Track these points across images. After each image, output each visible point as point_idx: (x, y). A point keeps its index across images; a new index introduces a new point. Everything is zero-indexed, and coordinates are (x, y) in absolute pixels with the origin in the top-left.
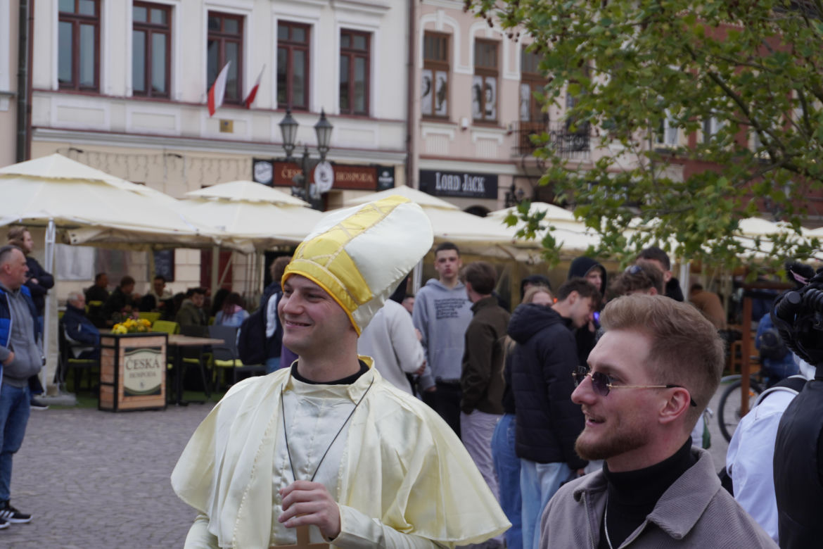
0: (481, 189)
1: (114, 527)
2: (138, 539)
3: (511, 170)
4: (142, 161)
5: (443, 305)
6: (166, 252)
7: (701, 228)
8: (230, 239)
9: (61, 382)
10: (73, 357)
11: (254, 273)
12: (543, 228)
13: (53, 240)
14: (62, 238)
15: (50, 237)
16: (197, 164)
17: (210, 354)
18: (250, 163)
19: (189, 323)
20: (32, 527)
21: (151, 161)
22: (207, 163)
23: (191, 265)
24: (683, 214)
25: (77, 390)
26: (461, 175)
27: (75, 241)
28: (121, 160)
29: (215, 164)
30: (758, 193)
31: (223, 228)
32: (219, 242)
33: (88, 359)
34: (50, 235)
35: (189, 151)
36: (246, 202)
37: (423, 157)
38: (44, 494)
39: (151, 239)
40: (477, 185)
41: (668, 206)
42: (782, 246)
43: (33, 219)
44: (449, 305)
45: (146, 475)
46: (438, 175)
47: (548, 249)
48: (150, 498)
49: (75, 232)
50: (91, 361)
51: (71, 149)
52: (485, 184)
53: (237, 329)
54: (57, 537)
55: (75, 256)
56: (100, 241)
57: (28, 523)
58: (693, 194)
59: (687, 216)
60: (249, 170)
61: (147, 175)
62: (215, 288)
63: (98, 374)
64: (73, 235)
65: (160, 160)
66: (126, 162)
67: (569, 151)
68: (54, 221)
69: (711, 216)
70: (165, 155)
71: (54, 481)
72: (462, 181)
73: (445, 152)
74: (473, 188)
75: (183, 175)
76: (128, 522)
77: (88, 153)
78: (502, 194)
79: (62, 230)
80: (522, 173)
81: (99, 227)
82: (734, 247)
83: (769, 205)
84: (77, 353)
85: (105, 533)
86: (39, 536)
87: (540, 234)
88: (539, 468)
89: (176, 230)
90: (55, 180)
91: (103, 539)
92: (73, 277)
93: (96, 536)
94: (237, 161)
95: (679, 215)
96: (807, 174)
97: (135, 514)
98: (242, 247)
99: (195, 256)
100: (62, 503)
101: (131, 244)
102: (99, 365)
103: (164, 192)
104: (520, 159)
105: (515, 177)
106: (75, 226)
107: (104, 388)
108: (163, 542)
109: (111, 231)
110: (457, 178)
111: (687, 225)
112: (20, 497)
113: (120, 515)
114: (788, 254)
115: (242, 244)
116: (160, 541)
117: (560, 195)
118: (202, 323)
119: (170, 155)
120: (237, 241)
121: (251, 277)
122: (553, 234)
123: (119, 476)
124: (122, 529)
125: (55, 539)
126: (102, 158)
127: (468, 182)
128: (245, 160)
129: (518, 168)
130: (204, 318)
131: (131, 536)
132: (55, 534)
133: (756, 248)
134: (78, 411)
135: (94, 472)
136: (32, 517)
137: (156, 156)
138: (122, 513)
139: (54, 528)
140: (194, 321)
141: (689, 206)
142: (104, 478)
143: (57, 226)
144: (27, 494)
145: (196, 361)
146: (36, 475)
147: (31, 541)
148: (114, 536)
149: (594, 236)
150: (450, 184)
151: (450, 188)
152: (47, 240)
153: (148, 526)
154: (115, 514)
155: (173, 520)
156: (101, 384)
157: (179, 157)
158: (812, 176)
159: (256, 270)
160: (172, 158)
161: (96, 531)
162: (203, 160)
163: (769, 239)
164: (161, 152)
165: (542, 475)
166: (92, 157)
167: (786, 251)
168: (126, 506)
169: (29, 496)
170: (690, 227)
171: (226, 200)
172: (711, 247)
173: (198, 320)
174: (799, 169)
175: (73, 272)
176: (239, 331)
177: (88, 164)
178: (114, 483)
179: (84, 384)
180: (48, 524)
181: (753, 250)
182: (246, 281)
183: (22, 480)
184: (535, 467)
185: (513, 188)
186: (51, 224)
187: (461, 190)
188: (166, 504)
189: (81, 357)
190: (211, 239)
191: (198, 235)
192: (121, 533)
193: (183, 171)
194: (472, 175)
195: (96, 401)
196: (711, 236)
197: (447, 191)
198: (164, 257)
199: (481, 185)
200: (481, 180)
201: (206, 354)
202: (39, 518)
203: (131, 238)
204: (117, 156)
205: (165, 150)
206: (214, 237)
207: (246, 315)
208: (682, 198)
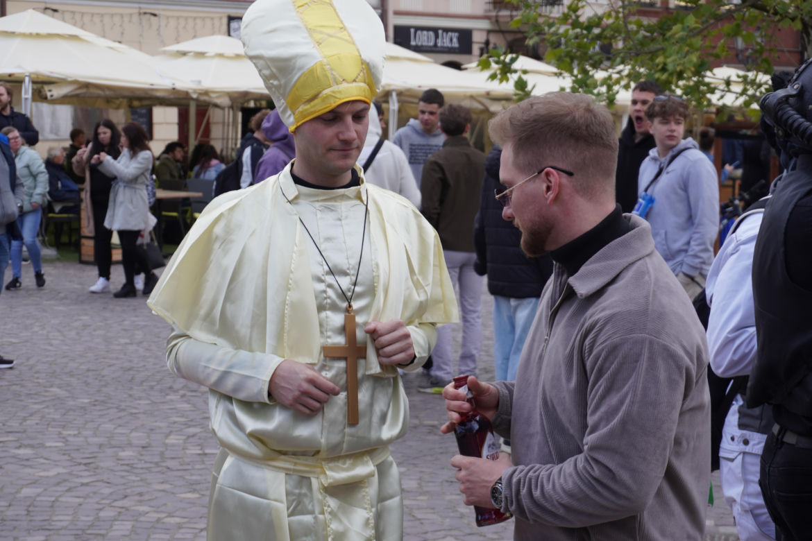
0: (455, 44)
1: (96, 370)
2: (119, 382)
3: (485, 25)
4: (117, 20)
5: (417, 151)
6: (144, 111)
7: (670, 67)
8: (206, 93)
9: (43, 236)
10: (54, 212)
11: (231, 128)
12: (515, 71)
13: (29, 95)
14: (39, 96)
15: (26, 93)
16: (173, 23)
17: (189, 208)
18: (225, 21)
19: (168, 177)
20: (15, 372)
21: (126, 19)
22: (182, 22)
23: (168, 123)
24: (654, 54)
25: (58, 245)
26: (435, 30)
27: (52, 96)
28: (97, 19)
29: (191, 22)
30: (728, 35)
31: (199, 82)
32: (195, 96)
33: (68, 213)
34: (27, 92)
35: (164, 10)
36: (221, 56)
37: (397, 13)
38: (27, 341)
39: (127, 94)
40: (451, 40)
41: (639, 47)
42: (752, 87)
43: (10, 75)
44: (424, 151)
45: (126, 323)
46: (412, 31)
47: (520, 92)
48: (131, 344)
49: (51, 87)
50: (71, 215)
51: (46, 9)
52: (459, 39)
53: (213, 181)
54: (40, 381)
55: (53, 114)
56: (77, 96)
57: (11, 368)
58: (664, 35)
59: (657, 57)
60: (225, 27)
61: (122, 34)
62: (193, 143)
63: (78, 229)
64: (50, 91)
65: (135, 18)
66: (102, 21)
67: (542, 6)
68: (29, 76)
69: (679, 55)
70: (140, 14)
71: (36, 329)
72: (437, 37)
73: (418, 7)
74: (447, 44)
75: (159, 34)
76: (110, 366)
77: (63, 12)
78: (476, 49)
79: (39, 86)
80: (496, 28)
81: (75, 82)
82: (705, 88)
83: (740, 56)
84: (57, 208)
85: (87, 377)
86: (23, 380)
87: (512, 78)
88: (513, 302)
89: (152, 85)
90: (30, 36)
91: (85, 382)
92: (52, 136)
93: (78, 379)
94: (212, 19)
95: (650, 55)
96: (776, 13)
97: (117, 359)
98: (218, 101)
99: (172, 114)
100: (45, 349)
101: (108, 100)
102: (79, 219)
103: (141, 50)
104: (494, 14)
105: (489, 32)
106: (51, 82)
107: (84, 241)
108: (144, 384)
109: (87, 85)
110: (431, 34)
111: (658, 65)
112: (3, 345)
113: (103, 360)
114: (758, 94)
115: (217, 97)
116: (141, 383)
117: (531, 38)
118: (180, 177)
119: (145, 13)
120: (213, 95)
121: (228, 135)
122: (525, 77)
123: (100, 324)
124: (105, 372)
125: (38, 383)
126: (78, 17)
127: (443, 38)
128: (221, 18)
129: (492, 23)
130: (182, 173)
131: (113, 379)
132: (38, 378)
133: (726, 89)
134: (59, 264)
135: (76, 320)
136: (15, 362)
137: (131, 15)
138: (104, 358)
139: (37, 372)
140: (172, 176)
141: (658, 46)
142: (85, 326)
143: (34, 82)
144: (10, 342)
145: (175, 214)
146: (18, 324)
147: (15, 384)
148: (96, 379)
149: (566, 78)
150: (425, 39)
151: (425, 44)
152: (23, 96)
153: (130, 369)
154: (97, 359)
155: (154, 364)
156: (81, 237)
157: (155, 15)
158: (781, 15)
159: (233, 125)
160: (148, 16)
161: (79, 375)
162: (178, 18)
163: (740, 80)
164: (136, 11)
165: (516, 308)
166: (68, 16)
167: (756, 90)
168: (107, 351)
169: (12, 344)
170: (660, 67)
171: (201, 55)
172: (682, 89)
173: (176, 174)
174: (768, 8)
175: (51, 132)
176: (215, 183)
177: (64, 20)
178: (95, 330)
179: (65, 239)
180: (30, 369)
181: (723, 91)
182: (223, 139)
183: (5, 329)
184: (509, 301)
185: (487, 43)
186: (27, 79)
187: (435, 45)
188: (147, 349)
189: (61, 212)
190: (187, 93)
191: (174, 89)
192: (103, 376)
193: (158, 30)
194: (446, 30)
195: (77, 255)
196: (680, 76)
197: (422, 46)
198: (141, 116)
199: (455, 40)
200: (455, 35)
201: (186, 208)
202: (22, 363)
203: (108, 93)
204: (93, 15)
205: (140, 8)
206: (190, 91)
207: (223, 167)
208: (653, 40)
